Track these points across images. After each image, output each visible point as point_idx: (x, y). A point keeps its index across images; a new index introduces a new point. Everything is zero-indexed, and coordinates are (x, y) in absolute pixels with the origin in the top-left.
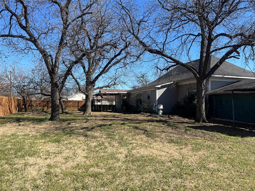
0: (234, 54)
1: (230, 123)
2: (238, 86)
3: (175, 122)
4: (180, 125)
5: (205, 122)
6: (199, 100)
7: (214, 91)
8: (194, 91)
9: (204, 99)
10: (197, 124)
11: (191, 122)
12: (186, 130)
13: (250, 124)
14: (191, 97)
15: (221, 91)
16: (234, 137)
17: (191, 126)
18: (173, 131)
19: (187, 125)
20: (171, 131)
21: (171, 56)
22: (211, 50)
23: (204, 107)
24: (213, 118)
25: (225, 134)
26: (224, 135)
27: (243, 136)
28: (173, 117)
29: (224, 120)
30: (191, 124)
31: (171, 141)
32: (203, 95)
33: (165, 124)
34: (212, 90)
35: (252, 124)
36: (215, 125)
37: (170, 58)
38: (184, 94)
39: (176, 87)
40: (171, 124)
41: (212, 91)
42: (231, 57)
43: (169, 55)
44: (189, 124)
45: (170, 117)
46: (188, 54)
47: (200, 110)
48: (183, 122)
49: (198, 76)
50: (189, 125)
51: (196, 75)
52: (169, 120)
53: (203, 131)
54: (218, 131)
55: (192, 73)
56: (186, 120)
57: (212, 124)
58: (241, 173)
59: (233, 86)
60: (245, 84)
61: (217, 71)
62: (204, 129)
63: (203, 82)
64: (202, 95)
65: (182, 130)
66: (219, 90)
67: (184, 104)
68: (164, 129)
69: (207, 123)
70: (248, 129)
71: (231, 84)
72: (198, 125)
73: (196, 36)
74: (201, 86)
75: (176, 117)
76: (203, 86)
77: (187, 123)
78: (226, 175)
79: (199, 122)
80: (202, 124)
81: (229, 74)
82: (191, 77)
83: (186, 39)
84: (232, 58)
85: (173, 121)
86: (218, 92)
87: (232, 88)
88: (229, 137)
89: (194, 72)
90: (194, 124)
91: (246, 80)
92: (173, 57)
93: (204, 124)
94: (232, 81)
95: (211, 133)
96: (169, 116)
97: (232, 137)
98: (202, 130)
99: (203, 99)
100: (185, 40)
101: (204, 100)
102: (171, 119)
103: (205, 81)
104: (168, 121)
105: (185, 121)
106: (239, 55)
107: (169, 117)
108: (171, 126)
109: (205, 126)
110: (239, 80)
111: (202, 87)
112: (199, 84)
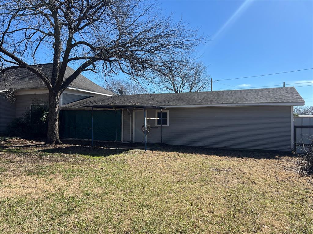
0: (91, 67)
1: (86, 143)
2: (92, 102)
3: (17, 147)
4: (27, 150)
5: (58, 143)
6: (51, 117)
7: (67, 105)
8: (41, 104)
9: (58, 115)
10: (49, 147)
11: (41, 145)
12: (41, 155)
13: (105, 141)
14: (37, 113)
15: (75, 106)
16: (98, 157)
17: (42, 149)
18: (23, 159)
19: (36, 149)
20: (19, 159)
21: (13, 53)
22: (70, 58)
23: (57, 126)
24: (65, 138)
25: (88, 155)
26: (87, 157)
27: (106, 156)
28: (10, 140)
29: (77, 139)
30: (41, 147)
31: (30, 173)
32: (57, 110)
33: (4, 150)
34: (64, 104)
35: (107, 141)
36: (71, 145)
37: (12, 56)
38: (26, 108)
39: (15, 97)
40: (13, 149)
41: (65, 106)
42: (88, 70)
43: (10, 52)
44: (38, 147)
45: (7, 140)
46: (34, 55)
47: (53, 129)
48: (29, 146)
49: (52, 87)
50: (40, 149)
51: (49, 84)
52: (6, 144)
53: (62, 154)
54: (79, 153)
55: (44, 81)
56: (32, 142)
57: (68, 146)
58: (125, 191)
59: (87, 101)
60: (99, 100)
61: (72, 83)
62: (62, 152)
63: (57, 94)
64: (55, 110)
65: (34, 156)
66: (73, 105)
67: (25, 121)
68: (6, 158)
69: (61, 144)
70: (106, 147)
71: (85, 99)
72: (51, 148)
73: (47, 34)
74: (55, 99)
75: (15, 139)
76: (56, 99)
77: (36, 146)
78: (114, 196)
79: (51, 144)
80: (55, 147)
81: (82, 88)
82: (36, 86)
83: (32, 34)
84: (90, 71)
85: (15, 146)
86: (72, 107)
87: (87, 103)
88: (93, 157)
89: (47, 80)
90: (46, 147)
91: (99, 96)
92: (16, 55)
93: (58, 146)
94: (85, 96)
95: (72, 155)
96: (4, 138)
97: (96, 157)
98: (60, 153)
99: (56, 115)
100: (30, 36)
101: (58, 117)
102: (9, 142)
103: (59, 94)
104: (4, 145)
105: (31, 144)
106: (95, 68)
107: (5, 140)
108: (15, 153)
109: (59, 148)
110: (92, 95)
111: (55, 101)
112: (53, 96)
